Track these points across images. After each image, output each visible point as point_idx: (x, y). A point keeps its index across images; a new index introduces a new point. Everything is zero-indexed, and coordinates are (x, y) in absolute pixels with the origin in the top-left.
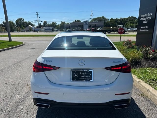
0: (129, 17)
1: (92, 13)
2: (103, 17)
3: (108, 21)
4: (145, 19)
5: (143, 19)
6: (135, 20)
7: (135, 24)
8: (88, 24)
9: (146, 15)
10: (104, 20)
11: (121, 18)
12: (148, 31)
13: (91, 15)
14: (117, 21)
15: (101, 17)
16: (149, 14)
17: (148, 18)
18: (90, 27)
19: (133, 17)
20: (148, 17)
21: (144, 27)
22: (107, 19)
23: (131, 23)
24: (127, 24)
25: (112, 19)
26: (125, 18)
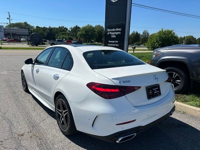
0: (60, 27)
1: (10, 16)
2: (26, 23)
3: (34, 29)
4: (113, 33)
5: (110, 33)
6: (66, 31)
7: (68, 36)
8: (2, 30)
9: (114, 30)
10: (27, 27)
11: (50, 27)
12: (118, 45)
13: (8, 18)
14: (45, 30)
15: (22, 23)
16: (117, 29)
17: (117, 33)
18: (6, 35)
19: (64, 27)
20: (116, 31)
21: (113, 42)
22: (32, 27)
23: (63, 34)
24: (58, 34)
25: (37, 27)
26: (54, 28)
